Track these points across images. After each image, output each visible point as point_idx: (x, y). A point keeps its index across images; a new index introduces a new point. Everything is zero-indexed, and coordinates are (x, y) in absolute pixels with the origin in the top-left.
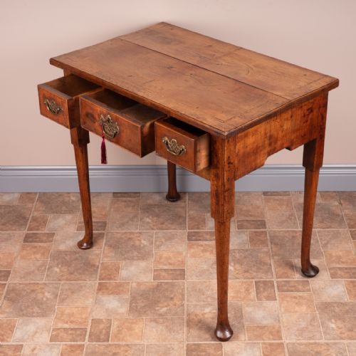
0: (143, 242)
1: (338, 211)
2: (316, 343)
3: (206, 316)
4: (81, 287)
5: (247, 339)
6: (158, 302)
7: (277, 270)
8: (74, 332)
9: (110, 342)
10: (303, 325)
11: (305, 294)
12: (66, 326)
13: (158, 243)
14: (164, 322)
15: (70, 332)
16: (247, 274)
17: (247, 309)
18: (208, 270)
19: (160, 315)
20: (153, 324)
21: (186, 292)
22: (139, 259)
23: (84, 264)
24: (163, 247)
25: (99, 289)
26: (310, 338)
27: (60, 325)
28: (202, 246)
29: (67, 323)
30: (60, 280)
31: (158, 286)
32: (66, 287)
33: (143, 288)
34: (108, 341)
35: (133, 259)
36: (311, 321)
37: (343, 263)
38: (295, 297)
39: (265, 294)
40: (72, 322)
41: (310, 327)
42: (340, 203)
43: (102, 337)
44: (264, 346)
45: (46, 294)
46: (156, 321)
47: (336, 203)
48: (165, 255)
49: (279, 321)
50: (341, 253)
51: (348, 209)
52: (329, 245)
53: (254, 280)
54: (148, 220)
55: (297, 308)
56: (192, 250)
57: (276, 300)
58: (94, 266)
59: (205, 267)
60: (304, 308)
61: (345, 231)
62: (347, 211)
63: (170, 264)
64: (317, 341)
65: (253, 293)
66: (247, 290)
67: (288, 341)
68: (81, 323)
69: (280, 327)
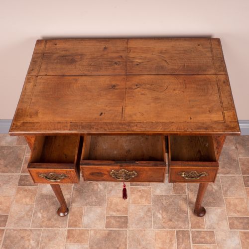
1: (235, 156)
4: (56, 234)
7: (192, 219)
11: (211, 247)
16: (171, 223)
18: (144, 218)
21: (128, 242)
22: (96, 204)
25: (68, 237)
28: (140, 191)
30: (41, 227)
32: (45, 234)
33: (98, 236)
35: (92, 204)
37: (238, 212)
42: (236, 147)
47: (234, 148)
48: (114, 200)
50: (236, 201)
51: (241, 153)
52: (228, 192)
53: (176, 230)
56: (133, 196)
59: (142, 214)
61: (239, 177)
62: (241, 156)
63: (118, 211)
65: (175, 244)
66: (171, 241)
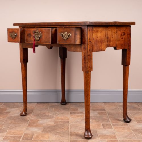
0: (50, 114)
2: (133, 140)
3: (79, 133)
4: (20, 125)
5: (99, 138)
6: (56, 129)
7: (112, 121)
8: (15, 137)
9: (32, 140)
10: (126, 135)
11: (126, 127)
12: (12, 135)
13: (56, 115)
14: (59, 134)
15: (13, 137)
16: (98, 122)
17: (99, 131)
19: (58, 132)
20: (54, 135)
21: (70, 126)
22: (47, 118)
23: (22, 120)
24: (59, 116)
25: (29, 126)
26: (130, 138)
27: (9, 135)
28: (77, 115)
29: (12, 134)
31: (56, 125)
32: (13, 125)
33: (49, 125)
34: (32, 139)
35: (45, 118)
36: (130, 134)
38: (121, 128)
39: (107, 127)
40: (14, 134)
41: (130, 136)
43: (29, 138)
44: (108, 141)
45: (3, 127)
46: (55, 134)
48: (60, 117)
49: (115, 134)
53: (101, 124)
54: (52, 109)
55: (123, 131)
56: (72, 116)
57: (112, 128)
58: (27, 120)
59: (79, 120)
60: (126, 131)
63: (62, 120)
64: (134, 139)
67: (120, 139)
68: (19, 135)
69: (115, 135)
